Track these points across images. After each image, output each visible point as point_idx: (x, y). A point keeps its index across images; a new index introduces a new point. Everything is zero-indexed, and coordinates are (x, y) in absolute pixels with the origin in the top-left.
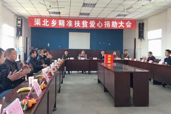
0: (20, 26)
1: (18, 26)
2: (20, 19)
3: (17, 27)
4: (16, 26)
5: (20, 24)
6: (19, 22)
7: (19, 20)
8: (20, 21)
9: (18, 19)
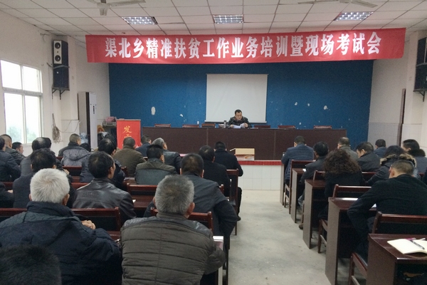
0: (60, 62)
1: (56, 62)
2: (60, 42)
3: (55, 65)
4: (51, 63)
5: (59, 57)
6: (58, 52)
7: (57, 45)
8: (60, 50)
9: (55, 42)
